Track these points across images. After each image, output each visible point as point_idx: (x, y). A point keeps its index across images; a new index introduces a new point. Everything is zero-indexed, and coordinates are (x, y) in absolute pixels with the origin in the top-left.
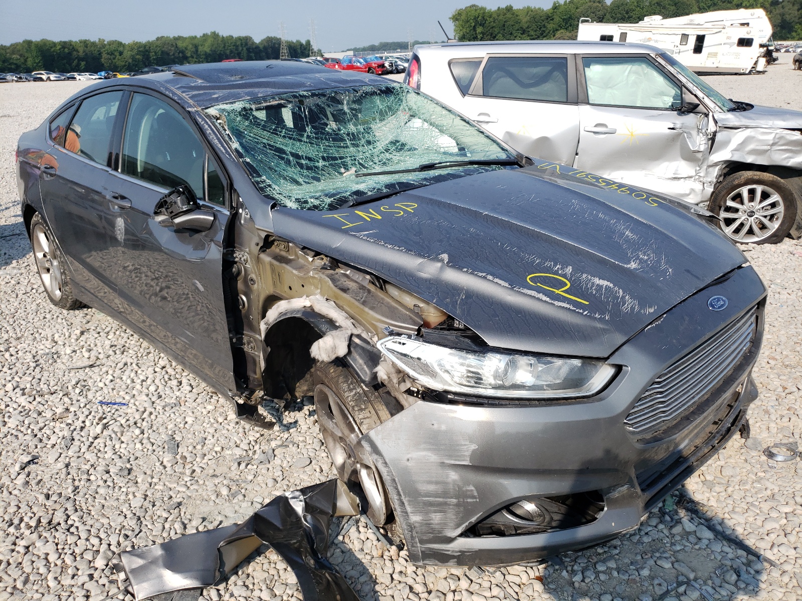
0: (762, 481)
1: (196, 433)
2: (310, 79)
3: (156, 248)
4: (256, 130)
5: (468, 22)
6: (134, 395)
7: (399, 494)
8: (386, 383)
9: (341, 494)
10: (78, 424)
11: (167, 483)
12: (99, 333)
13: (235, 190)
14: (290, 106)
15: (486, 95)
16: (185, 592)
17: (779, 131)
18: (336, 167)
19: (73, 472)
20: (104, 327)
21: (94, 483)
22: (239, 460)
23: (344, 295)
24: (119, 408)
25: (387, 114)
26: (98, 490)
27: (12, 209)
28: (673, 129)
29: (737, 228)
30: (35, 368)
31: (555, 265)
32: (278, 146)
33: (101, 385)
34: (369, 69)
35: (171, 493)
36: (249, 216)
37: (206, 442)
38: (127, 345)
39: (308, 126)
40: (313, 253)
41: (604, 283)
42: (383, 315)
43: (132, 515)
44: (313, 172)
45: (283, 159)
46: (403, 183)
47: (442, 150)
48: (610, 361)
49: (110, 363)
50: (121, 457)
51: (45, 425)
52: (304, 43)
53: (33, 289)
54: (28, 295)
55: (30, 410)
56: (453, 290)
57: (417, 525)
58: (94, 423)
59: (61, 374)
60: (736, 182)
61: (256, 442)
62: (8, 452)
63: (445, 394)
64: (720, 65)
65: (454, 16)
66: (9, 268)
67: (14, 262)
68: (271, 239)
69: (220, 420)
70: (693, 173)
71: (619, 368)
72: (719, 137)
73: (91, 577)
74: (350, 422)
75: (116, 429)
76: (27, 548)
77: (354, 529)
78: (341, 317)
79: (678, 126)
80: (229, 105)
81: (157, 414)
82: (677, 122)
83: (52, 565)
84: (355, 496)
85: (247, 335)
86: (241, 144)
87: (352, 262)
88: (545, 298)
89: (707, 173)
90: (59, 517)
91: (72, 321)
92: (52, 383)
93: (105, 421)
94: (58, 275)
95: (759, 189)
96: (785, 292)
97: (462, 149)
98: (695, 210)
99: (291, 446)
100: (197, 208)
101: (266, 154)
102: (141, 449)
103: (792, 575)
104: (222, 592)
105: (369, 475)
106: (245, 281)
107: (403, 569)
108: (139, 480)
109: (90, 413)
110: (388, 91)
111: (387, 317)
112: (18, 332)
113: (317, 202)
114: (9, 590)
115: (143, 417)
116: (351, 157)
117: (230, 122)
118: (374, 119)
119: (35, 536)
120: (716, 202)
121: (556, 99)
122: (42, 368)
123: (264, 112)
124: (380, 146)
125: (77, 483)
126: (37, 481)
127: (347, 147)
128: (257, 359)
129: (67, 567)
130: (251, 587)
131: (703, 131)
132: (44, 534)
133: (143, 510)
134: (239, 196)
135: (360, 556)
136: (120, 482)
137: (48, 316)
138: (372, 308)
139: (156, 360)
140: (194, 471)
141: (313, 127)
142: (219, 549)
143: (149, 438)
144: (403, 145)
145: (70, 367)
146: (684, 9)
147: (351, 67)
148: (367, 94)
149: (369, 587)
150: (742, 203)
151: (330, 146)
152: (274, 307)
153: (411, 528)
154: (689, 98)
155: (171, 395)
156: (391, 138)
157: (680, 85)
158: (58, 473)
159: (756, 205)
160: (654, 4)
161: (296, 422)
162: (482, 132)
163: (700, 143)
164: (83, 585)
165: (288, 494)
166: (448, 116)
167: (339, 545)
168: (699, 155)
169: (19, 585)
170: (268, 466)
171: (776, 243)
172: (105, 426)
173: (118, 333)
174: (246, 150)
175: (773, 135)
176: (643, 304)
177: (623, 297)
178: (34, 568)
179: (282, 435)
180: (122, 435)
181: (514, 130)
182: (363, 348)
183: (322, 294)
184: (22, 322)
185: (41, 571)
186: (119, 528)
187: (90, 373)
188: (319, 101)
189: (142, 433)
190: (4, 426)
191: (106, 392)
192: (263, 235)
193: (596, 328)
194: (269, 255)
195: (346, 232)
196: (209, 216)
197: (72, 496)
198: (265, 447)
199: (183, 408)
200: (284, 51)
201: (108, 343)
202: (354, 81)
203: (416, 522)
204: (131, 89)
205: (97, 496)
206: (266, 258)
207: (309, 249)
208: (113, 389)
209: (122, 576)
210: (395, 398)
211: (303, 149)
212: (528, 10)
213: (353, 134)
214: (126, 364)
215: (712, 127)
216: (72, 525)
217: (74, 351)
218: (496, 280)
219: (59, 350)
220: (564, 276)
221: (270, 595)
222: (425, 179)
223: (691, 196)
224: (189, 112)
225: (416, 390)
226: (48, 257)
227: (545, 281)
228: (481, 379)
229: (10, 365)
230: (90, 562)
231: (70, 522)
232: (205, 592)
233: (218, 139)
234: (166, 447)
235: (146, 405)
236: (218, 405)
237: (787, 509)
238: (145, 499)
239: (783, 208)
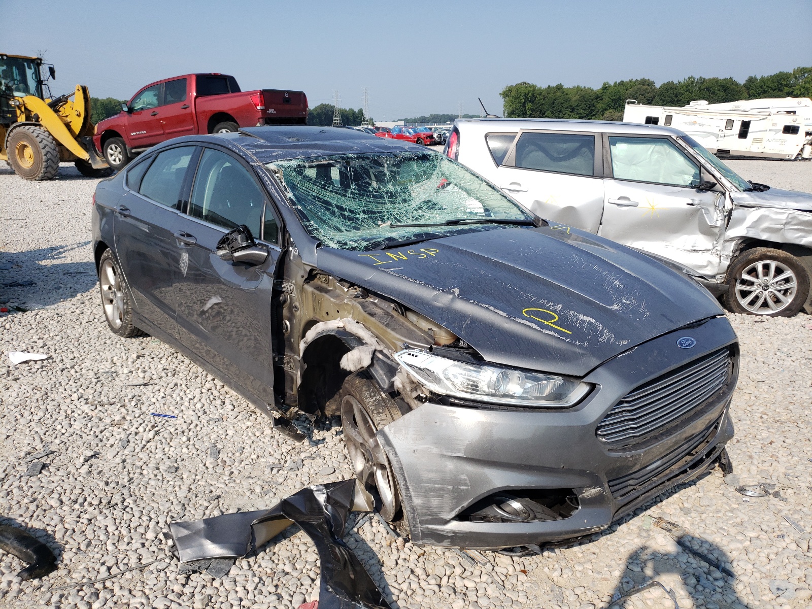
0: (735, 511)
1: (236, 443)
2: (357, 143)
3: (215, 280)
4: (307, 185)
5: (518, 98)
6: (182, 410)
7: (405, 480)
8: (401, 391)
9: (358, 492)
10: (133, 430)
11: (208, 480)
12: (153, 358)
13: (287, 232)
14: (338, 166)
15: (518, 166)
16: (221, 560)
17: (791, 212)
18: (374, 220)
19: (129, 467)
20: (157, 353)
21: (146, 476)
22: (272, 467)
23: (372, 319)
24: (169, 420)
25: (422, 178)
26: (150, 482)
27: (77, 250)
28: (692, 205)
29: (752, 300)
30: (96, 383)
31: (548, 303)
32: (325, 199)
33: (154, 400)
34: (418, 139)
35: (212, 488)
36: (297, 253)
37: (244, 450)
38: (178, 369)
39: (352, 183)
40: (348, 285)
41: (588, 319)
42: (402, 335)
43: (177, 502)
44: (354, 221)
45: (329, 210)
46: (430, 234)
47: (468, 210)
48: (585, 380)
49: (162, 383)
50: (169, 458)
51: (105, 429)
52: (357, 112)
53: (95, 318)
54: (91, 323)
55: (92, 417)
56: (461, 317)
57: (419, 508)
58: (147, 429)
59: (119, 389)
60: (751, 257)
61: (288, 453)
62: (73, 447)
63: (447, 398)
64: (766, 151)
65: (504, 92)
66: (74, 300)
67: (79, 295)
68: (315, 272)
69: (258, 434)
70: (711, 247)
71: (593, 386)
72: (735, 214)
73: (143, 545)
74: (370, 426)
75: (166, 436)
76: (90, 520)
77: (368, 524)
78: (367, 335)
79: (696, 202)
80: (286, 162)
81: (202, 426)
82: (695, 199)
83: (111, 534)
84: (370, 495)
85: (287, 356)
86: (294, 195)
87: (380, 291)
88: (535, 327)
89: (724, 248)
90: (117, 499)
91: (129, 347)
92: (111, 396)
93: (156, 429)
94: (121, 306)
95: (773, 265)
96: (789, 359)
97: (486, 210)
98: (686, 271)
99: (318, 458)
100: (253, 245)
101: (315, 205)
102: (187, 452)
103: (747, 585)
104: (252, 564)
105: (383, 475)
106: (290, 309)
107: (407, 557)
108: (185, 477)
109: (144, 422)
110: (425, 158)
111: (405, 337)
112: (82, 354)
113: (355, 245)
114: (74, 550)
115: (190, 427)
116: (387, 212)
117: (286, 176)
118: (410, 181)
119: (97, 511)
120: (732, 274)
121: (584, 172)
122: (102, 384)
123: (315, 169)
124: (415, 203)
125: (131, 475)
126: (98, 471)
127: (385, 203)
128: (295, 377)
129: (123, 537)
130: (276, 561)
131: (720, 208)
132: (105, 511)
133: (187, 499)
134: (290, 236)
135: (371, 545)
136: (169, 477)
137: (108, 342)
138: (394, 330)
139: (203, 383)
140: (232, 473)
141: (356, 184)
142: (251, 526)
143: (194, 445)
144: (434, 204)
145: (127, 385)
146: (734, 95)
147: (400, 137)
148: (405, 159)
149: (376, 568)
150: (757, 277)
151: (370, 202)
152: (313, 328)
153: (414, 510)
154: (708, 178)
155: (215, 412)
156: (424, 198)
157: (699, 166)
158: (115, 467)
159: (770, 279)
160: (703, 90)
161: (324, 439)
162: (505, 197)
163: (716, 218)
164: (136, 550)
165: (313, 487)
166: (476, 181)
167: (354, 536)
168: (716, 230)
169: (83, 547)
170: (297, 472)
171: (790, 317)
172: (157, 433)
173: (170, 359)
174: (299, 201)
175: (786, 215)
176: (618, 337)
177: (602, 331)
178: (95, 536)
179: (311, 449)
180: (171, 441)
181: (543, 199)
182: (384, 362)
183: (353, 318)
184: (85, 345)
185: (101, 538)
186: (166, 511)
187: (144, 390)
188: (363, 163)
189: (189, 440)
190: (70, 427)
191: (158, 406)
192: (308, 269)
193: (575, 353)
194: (311, 286)
195: (376, 268)
196: (263, 252)
197: (127, 484)
198: (295, 457)
199: (225, 423)
200: (337, 119)
201: (160, 367)
202: (395, 148)
203: (418, 505)
204: (203, 145)
205: (148, 486)
206: (309, 288)
207: (345, 281)
208: (164, 404)
209: (170, 542)
210: (408, 404)
211: (347, 203)
212: (578, 90)
213: (391, 193)
214: (176, 385)
215: (728, 205)
216: (127, 507)
217: (131, 372)
218: (497, 311)
219: (117, 370)
220: (555, 311)
221: (292, 568)
222: (449, 232)
223: (709, 268)
224: (252, 166)
225: (425, 396)
226: (113, 289)
227: (537, 314)
228: (477, 386)
229: (75, 380)
230: (142, 534)
231: (125, 504)
232: (237, 563)
233: (276, 189)
234: (209, 453)
235: (193, 418)
236: (256, 422)
237: (753, 534)
238: (189, 492)
239: (796, 283)
